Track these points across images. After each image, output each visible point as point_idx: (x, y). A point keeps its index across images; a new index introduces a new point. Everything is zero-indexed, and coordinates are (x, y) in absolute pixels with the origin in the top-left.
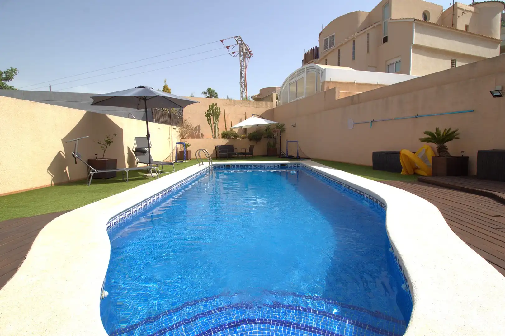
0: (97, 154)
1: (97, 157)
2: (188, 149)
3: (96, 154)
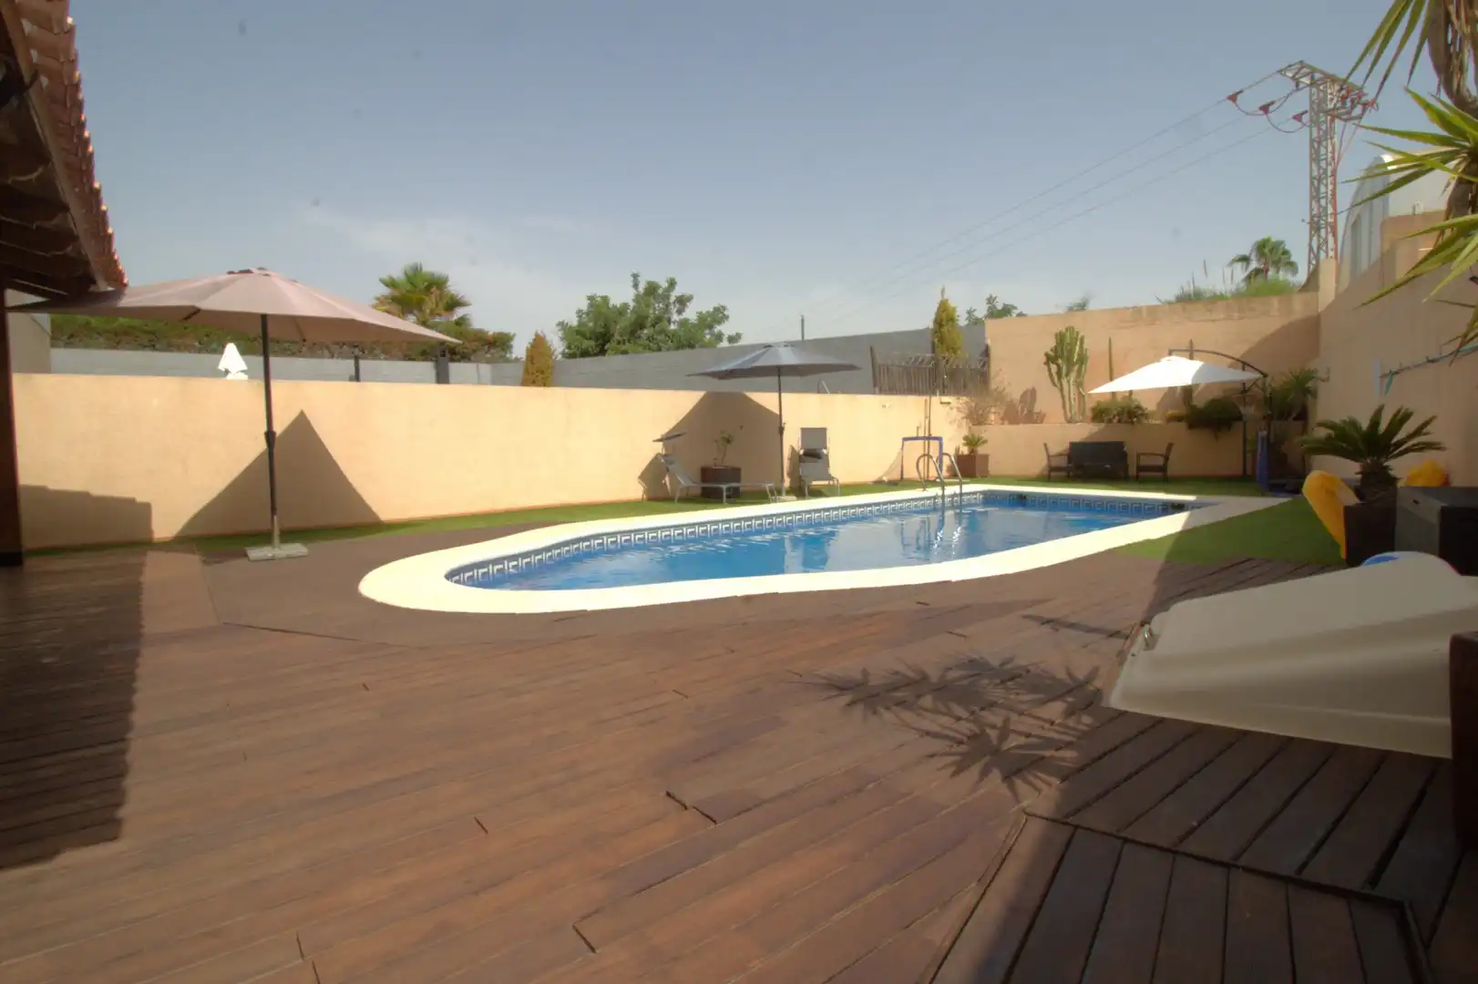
1: (715, 463)
2: (981, 450)
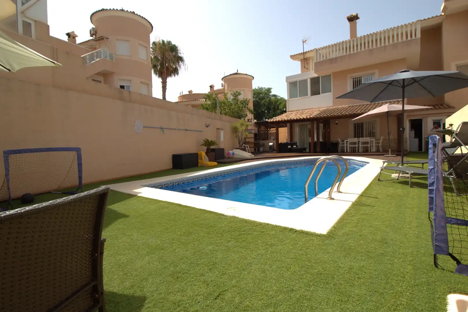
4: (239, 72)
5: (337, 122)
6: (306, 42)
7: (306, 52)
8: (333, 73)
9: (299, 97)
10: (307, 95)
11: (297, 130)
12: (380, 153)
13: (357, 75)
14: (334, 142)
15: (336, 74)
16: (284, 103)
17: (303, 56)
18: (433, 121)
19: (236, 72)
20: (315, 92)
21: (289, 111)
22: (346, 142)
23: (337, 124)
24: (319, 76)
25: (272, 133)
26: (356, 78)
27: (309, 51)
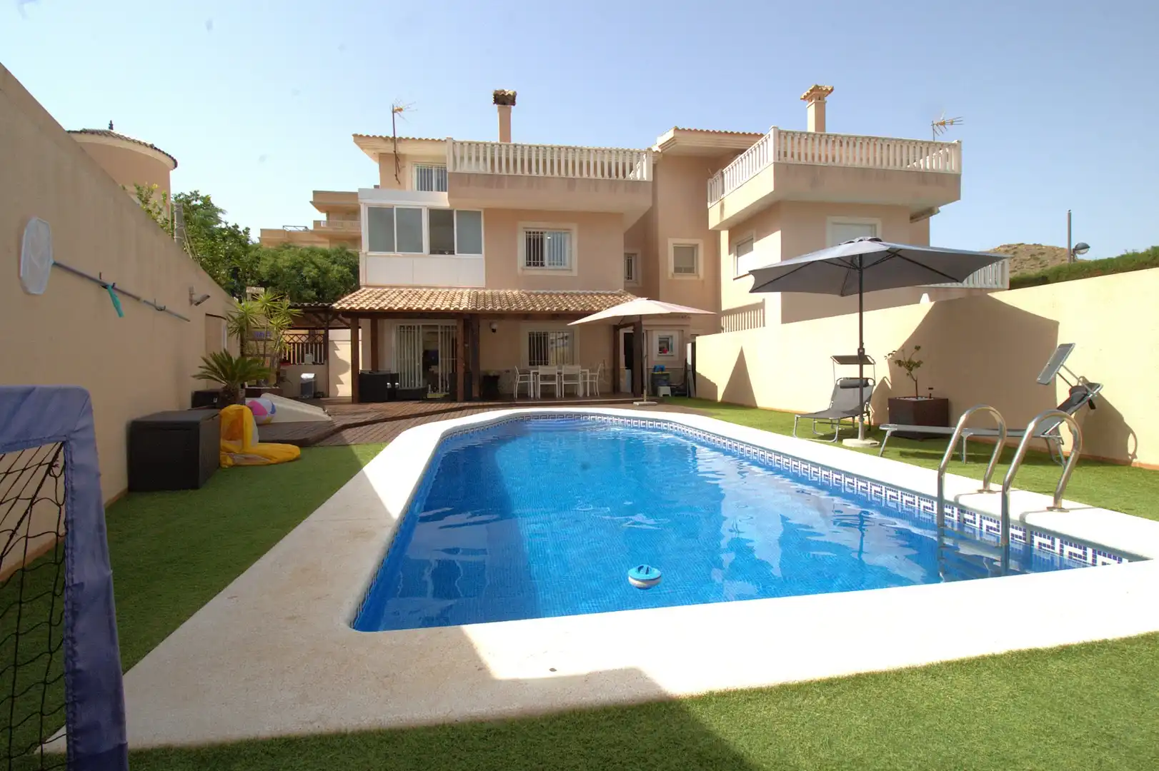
0: (932, 389)
1: (930, 394)
3: (930, 389)
4: (116, 131)
5: (495, 326)
6: (402, 113)
7: (400, 139)
8: (486, 210)
9: (398, 251)
10: (419, 249)
11: (391, 336)
12: (581, 399)
13: (536, 225)
14: (491, 374)
15: (491, 212)
16: (272, 262)
17: (393, 147)
18: (660, 338)
19: (107, 128)
20: (442, 246)
21: (367, 286)
22: (534, 373)
23: (494, 331)
24: (451, 209)
25: (298, 344)
26: (534, 233)
27: (407, 139)
